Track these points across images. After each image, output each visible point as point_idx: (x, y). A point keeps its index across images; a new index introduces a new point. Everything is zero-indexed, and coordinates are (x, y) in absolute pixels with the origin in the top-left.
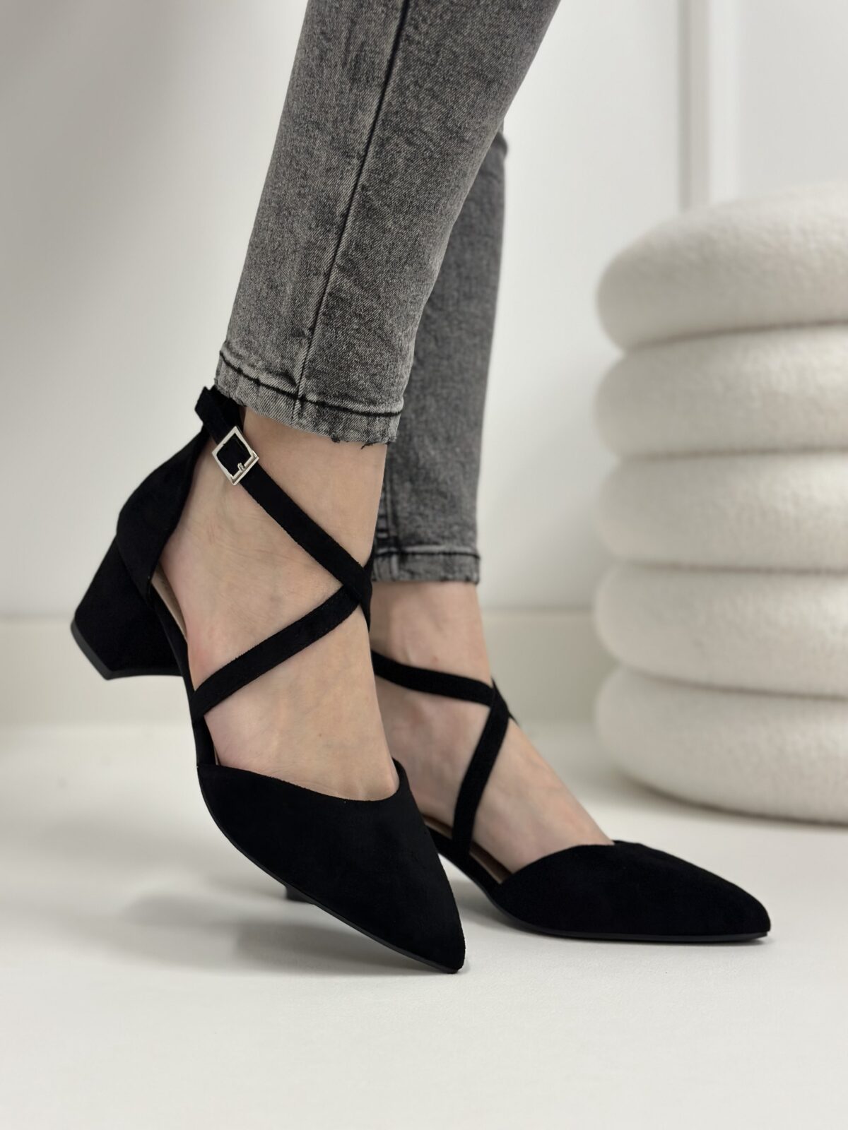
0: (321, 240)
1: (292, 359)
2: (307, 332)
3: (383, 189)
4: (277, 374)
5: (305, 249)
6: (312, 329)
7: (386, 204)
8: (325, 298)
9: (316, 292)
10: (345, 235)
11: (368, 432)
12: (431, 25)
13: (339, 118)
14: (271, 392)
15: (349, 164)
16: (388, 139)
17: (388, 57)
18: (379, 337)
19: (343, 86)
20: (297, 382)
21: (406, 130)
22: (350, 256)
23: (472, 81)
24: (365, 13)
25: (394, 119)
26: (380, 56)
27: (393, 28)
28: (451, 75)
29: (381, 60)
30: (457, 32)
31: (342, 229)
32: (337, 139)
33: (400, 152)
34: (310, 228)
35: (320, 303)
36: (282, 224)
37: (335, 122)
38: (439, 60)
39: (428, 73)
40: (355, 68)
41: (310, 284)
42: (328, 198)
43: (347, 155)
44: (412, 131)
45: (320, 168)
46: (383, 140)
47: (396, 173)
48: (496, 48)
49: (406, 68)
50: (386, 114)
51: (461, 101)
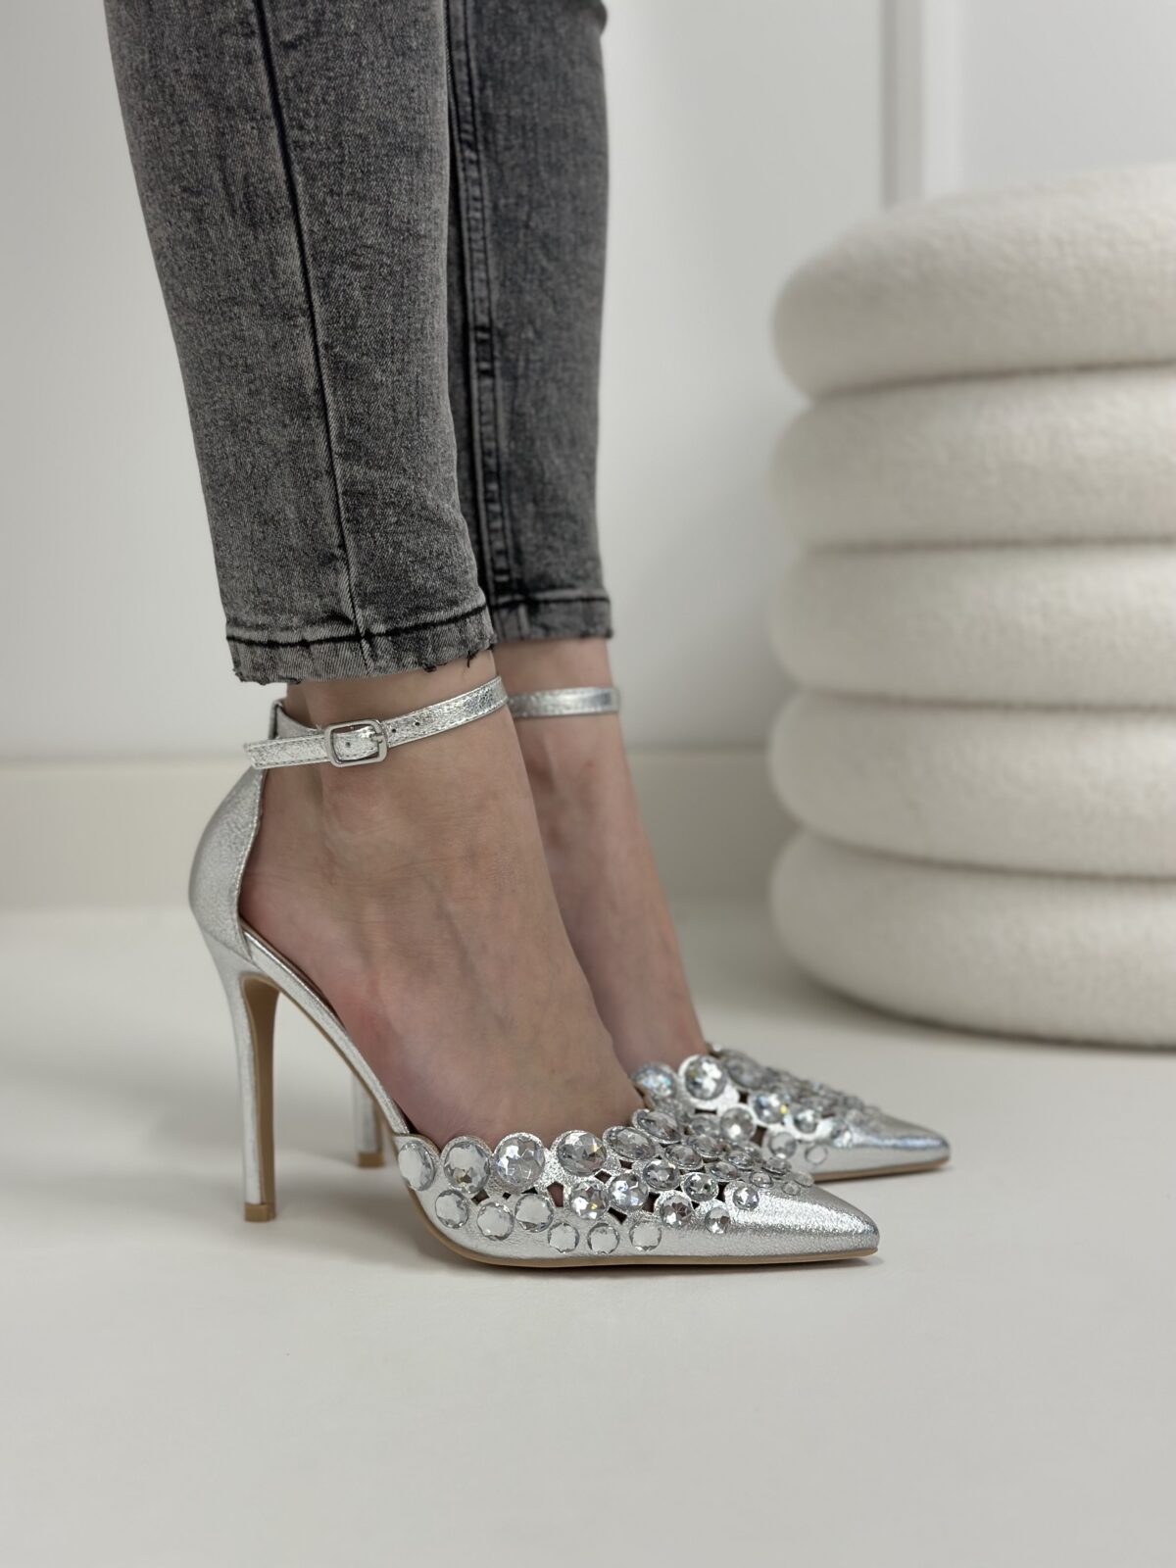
0: (304, 433)
1: (333, 594)
2: (338, 552)
3: (351, 338)
4: (323, 621)
5: (290, 453)
6: (342, 546)
7: (363, 354)
8: (341, 502)
9: (326, 499)
10: (331, 414)
11: (464, 642)
12: (316, 116)
13: (258, 279)
14: (326, 646)
15: (295, 326)
16: (329, 275)
17: (284, 178)
18: (426, 520)
19: (244, 239)
20: (351, 618)
21: (347, 254)
22: (348, 437)
23: (397, 160)
24: (232, 140)
25: (325, 248)
26: (273, 182)
27: (274, 140)
28: (369, 164)
29: (277, 186)
30: (352, 111)
31: (324, 407)
32: (268, 304)
33: (351, 284)
34: (285, 426)
35: (338, 508)
36: (244, 440)
37: (254, 286)
38: (346, 152)
39: (341, 174)
40: (249, 209)
41: (315, 493)
42: (290, 380)
43: (288, 317)
44: (353, 252)
45: (262, 349)
46: (323, 279)
47: (358, 312)
48: (404, 108)
49: (311, 179)
50: (313, 246)
51: (395, 190)
